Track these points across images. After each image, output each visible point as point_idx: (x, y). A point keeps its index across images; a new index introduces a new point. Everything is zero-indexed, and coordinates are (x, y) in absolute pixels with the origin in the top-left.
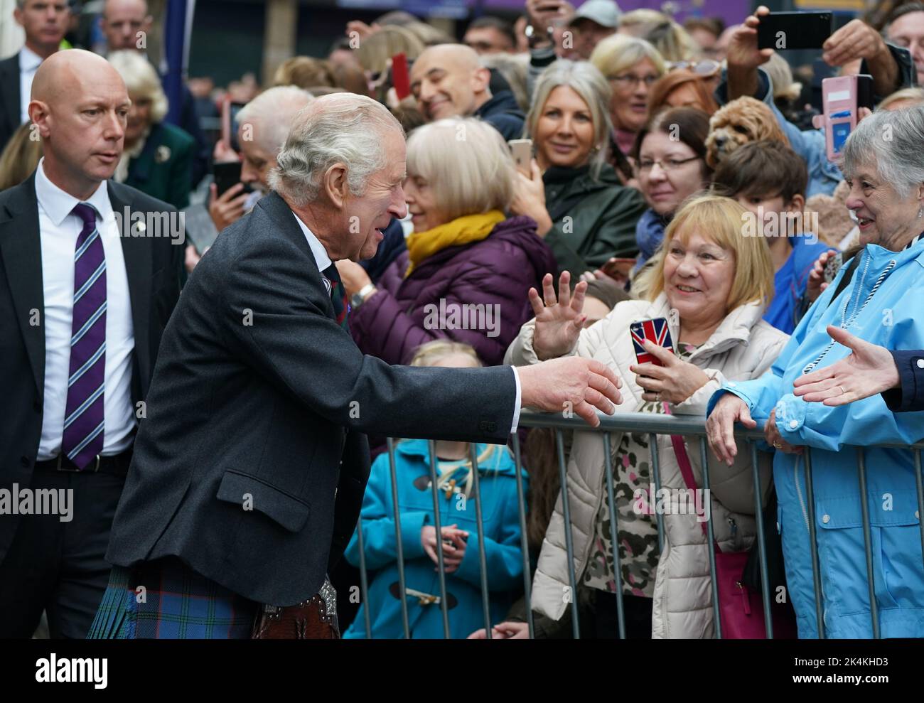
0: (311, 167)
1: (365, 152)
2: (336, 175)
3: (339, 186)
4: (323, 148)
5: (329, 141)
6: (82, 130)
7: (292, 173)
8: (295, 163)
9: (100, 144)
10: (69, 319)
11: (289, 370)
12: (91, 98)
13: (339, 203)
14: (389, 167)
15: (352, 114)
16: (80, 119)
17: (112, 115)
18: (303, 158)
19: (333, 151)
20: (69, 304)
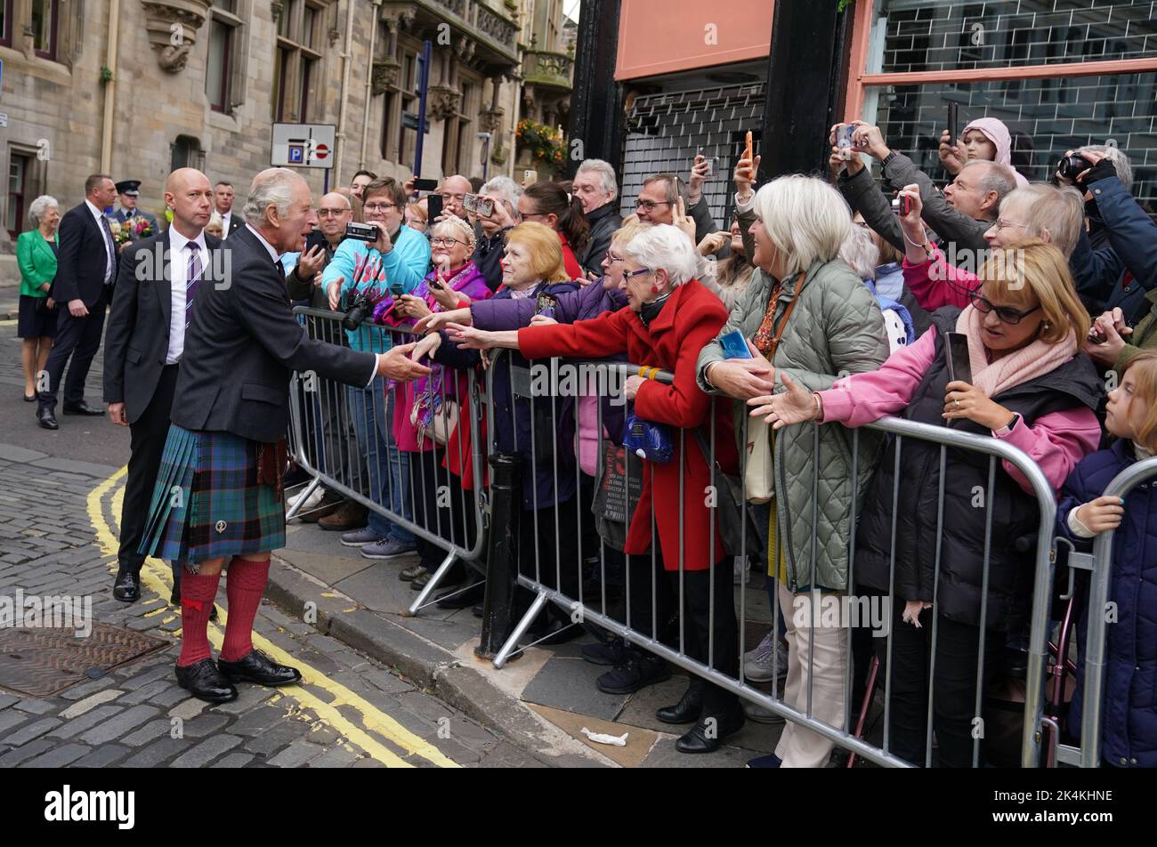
0: (260, 210)
1: (283, 196)
2: (273, 211)
3: (276, 216)
4: (262, 199)
5: (264, 195)
6: (190, 204)
7: (251, 214)
8: (252, 210)
9: (200, 210)
10: (185, 297)
11: (269, 341)
12: (192, 188)
13: (277, 225)
14: (299, 201)
15: (273, 178)
16: (188, 199)
17: (204, 196)
18: (255, 207)
19: (267, 199)
20: (185, 289)
